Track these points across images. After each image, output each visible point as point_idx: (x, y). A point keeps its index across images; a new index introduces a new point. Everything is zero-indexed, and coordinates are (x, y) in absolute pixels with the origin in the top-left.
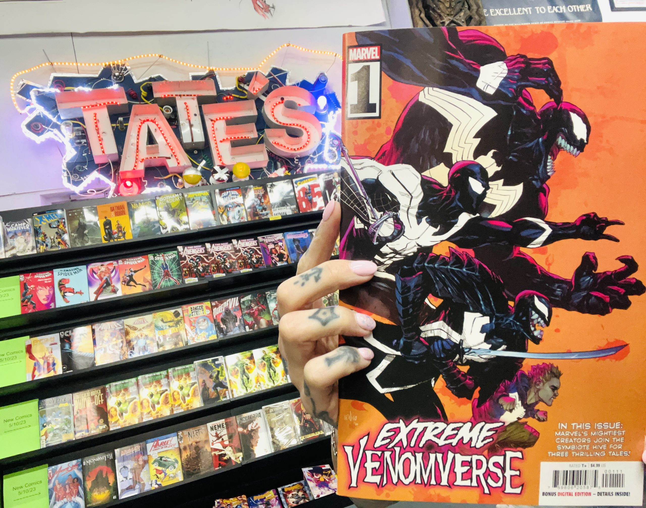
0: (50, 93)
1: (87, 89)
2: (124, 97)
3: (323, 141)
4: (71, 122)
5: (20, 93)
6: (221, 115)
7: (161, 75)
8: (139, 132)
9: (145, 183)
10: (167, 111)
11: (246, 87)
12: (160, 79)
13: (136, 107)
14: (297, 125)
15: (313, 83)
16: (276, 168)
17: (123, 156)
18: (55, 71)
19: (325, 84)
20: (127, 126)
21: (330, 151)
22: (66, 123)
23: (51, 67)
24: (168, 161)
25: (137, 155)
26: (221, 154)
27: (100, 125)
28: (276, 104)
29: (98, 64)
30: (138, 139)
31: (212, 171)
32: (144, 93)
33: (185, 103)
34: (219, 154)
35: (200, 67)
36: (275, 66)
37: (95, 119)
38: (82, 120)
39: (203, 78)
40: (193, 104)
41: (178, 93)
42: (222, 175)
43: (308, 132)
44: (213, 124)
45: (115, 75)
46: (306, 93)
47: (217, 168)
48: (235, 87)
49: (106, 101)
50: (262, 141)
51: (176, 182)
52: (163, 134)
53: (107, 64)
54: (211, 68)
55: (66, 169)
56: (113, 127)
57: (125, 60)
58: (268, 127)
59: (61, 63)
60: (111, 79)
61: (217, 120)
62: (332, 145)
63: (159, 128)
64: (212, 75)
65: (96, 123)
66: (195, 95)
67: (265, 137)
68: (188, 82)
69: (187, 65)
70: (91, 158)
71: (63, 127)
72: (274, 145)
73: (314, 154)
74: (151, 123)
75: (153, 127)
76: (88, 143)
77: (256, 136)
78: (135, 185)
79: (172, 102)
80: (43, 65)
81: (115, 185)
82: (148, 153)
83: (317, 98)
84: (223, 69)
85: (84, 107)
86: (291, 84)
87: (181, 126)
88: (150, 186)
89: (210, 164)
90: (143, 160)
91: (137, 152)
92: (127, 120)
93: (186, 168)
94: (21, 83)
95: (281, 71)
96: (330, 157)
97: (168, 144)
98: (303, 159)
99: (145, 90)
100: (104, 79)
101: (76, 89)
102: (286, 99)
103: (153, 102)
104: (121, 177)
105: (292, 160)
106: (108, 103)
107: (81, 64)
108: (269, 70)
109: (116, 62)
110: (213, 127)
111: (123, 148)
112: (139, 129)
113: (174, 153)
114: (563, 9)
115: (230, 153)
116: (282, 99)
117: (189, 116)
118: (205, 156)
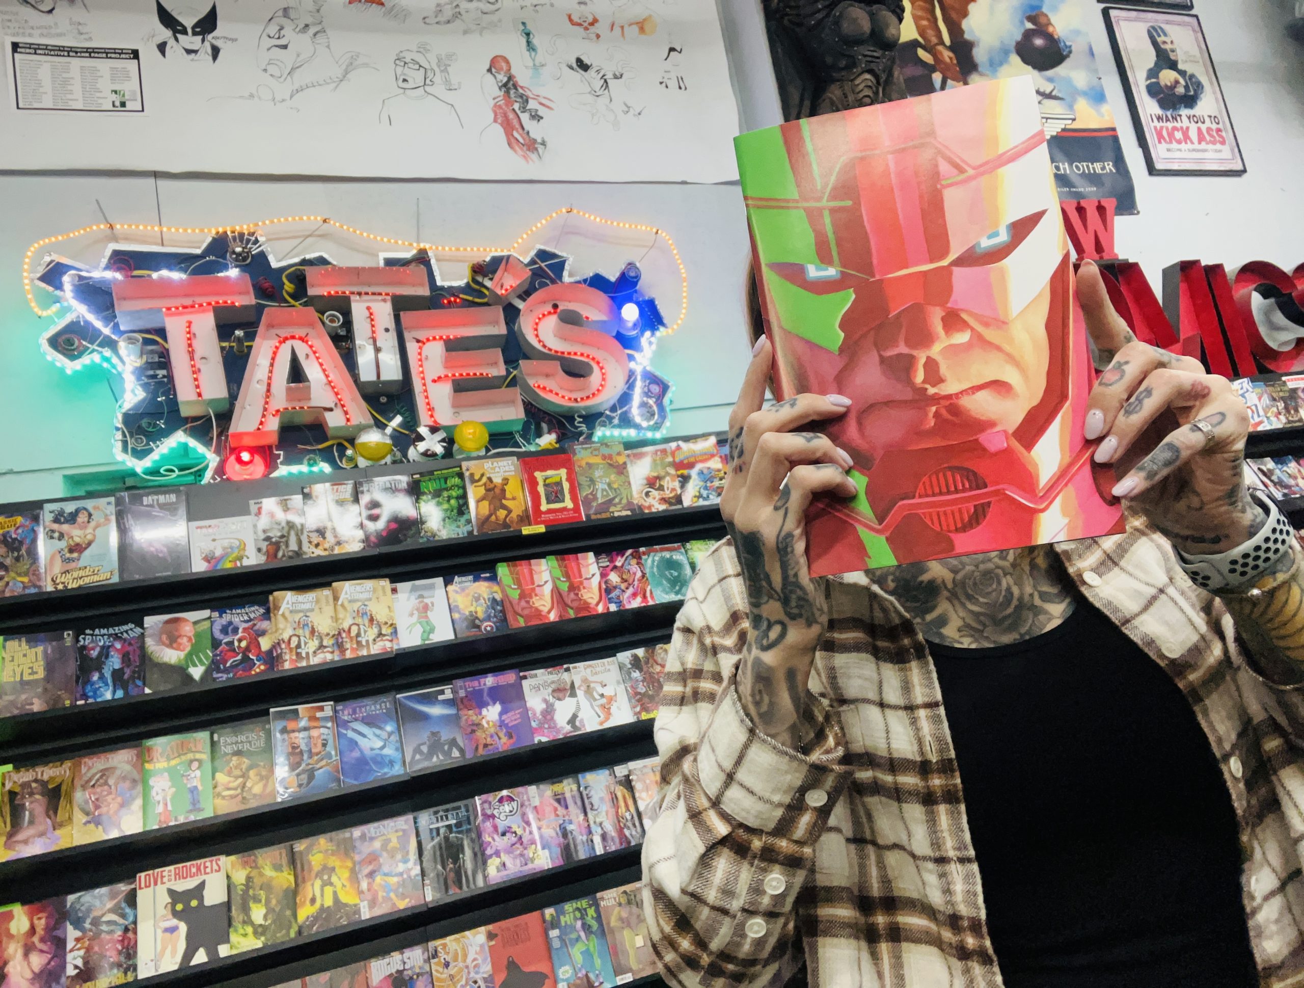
0: (103, 281)
1: (176, 276)
2: (248, 293)
3: (631, 386)
4: (139, 336)
5: (44, 278)
6: (437, 333)
7: (326, 256)
8: (273, 359)
9: (279, 456)
10: (332, 321)
11: (488, 283)
12: (322, 261)
13: (272, 311)
14: (582, 355)
15: (613, 279)
16: (539, 434)
17: (238, 404)
18: (115, 239)
19: (636, 284)
20: (250, 347)
21: (643, 405)
22: (129, 338)
23: (109, 232)
24: (328, 415)
25: (267, 403)
26: (434, 404)
27: (195, 343)
28: (544, 315)
29: (202, 230)
30: (271, 372)
31: (413, 436)
32: (289, 287)
33: (368, 308)
34: (428, 404)
35: (400, 242)
36: (542, 247)
37: (189, 333)
38: (162, 332)
39: (405, 263)
40: (384, 311)
41: (355, 289)
42: (433, 444)
43: (602, 368)
44: (420, 348)
45: (234, 252)
46: (602, 299)
47: (423, 430)
48: (465, 281)
49: (213, 300)
50: (513, 383)
51: (342, 454)
52: (321, 365)
53: (221, 230)
54: (422, 246)
55: (120, 425)
56: (222, 348)
57: (256, 225)
58: (526, 357)
59: (130, 226)
60: (225, 258)
61: (428, 340)
62: (648, 394)
63: (315, 352)
64: (422, 259)
65: (189, 339)
66: (387, 294)
67: (519, 375)
68: (377, 269)
69: (375, 238)
70: (173, 404)
71: (122, 345)
72: (537, 390)
73: (613, 409)
74: (300, 342)
75: (302, 350)
76: (170, 378)
77: (504, 373)
78: (257, 459)
79: (343, 306)
80: (95, 228)
81: (218, 459)
82: (289, 398)
83: (620, 308)
84: (444, 249)
85: (169, 309)
86: (572, 280)
87: (358, 351)
88: (288, 461)
89: (411, 422)
90: (278, 411)
91: (268, 397)
92: (251, 336)
93: (362, 428)
94: (48, 259)
95: (554, 256)
96: (642, 415)
97: (330, 382)
98: (592, 418)
99: (290, 281)
100: (212, 258)
101: (155, 275)
102: (561, 308)
103: (305, 304)
104: (232, 443)
105: (571, 419)
106: (217, 303)
107: (169, 229)
108: (533, 253)
109: (238, 228)
110: (420, 354)
111: (239, 388)
112: (275, 353)
113: (340, 400)
114: (1065, 167)
115: (451, 403)
116: (555, 306)
117: (374, 332)
118: (402, 408)
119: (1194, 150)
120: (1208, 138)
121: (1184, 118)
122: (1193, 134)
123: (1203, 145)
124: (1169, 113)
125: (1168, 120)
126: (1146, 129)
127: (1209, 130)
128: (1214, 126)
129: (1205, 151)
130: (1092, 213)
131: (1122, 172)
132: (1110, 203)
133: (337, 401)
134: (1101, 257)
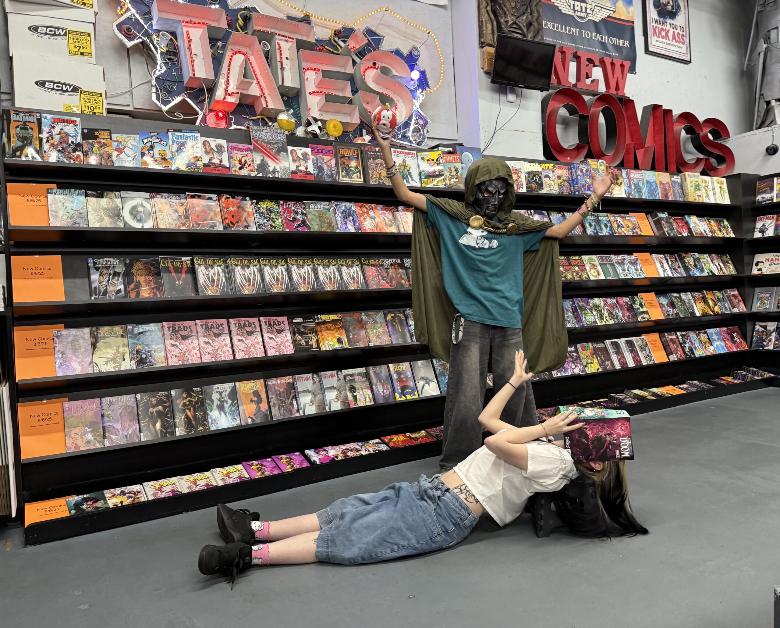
2: (224, 21)
3: (410, 117)
7: (257, 8)
8: (230, 62)
9: (232, 118)
10: (265, 47)
12: (255, 10)
13: (233, 36)
15: (405, 55)
19: (417, 60)
25: (227, 87)
27: (192, 45)
28: (368, 68)
30: (229, 70)
32: (240, 22)
33: (279, 44)
36: (368, 26)
37: (188, 38)
38: (175, 35)
39: (299, 20)
40: (286, 47)
42: (316, 128)
44: (304, 73)
48: (329, 37)
49: (200, 21)
52: (254, 71)
54: (306, 12)
55: (155, 84)
58: (363, 89)
61: (308, 69)
62: (418, 124)
63: (251, 63)
64: (307, 21)
65: (189, 42)
66: (293, 38)
68: (282, 20)
70: (181, 78)
71: (155, 38)
73: (399, 129)
74: (243, 56)
76: (179, 62)
77: (350, 96)
79: (270, 39)
81: (203, 114)
82: (238, 88)
84: (318, 18)
85: (183, 22)
86: (384, 50)
88: (236, 122)
89: (299, 115)
90: (233, 93)
91: (227, 84)
92: (224, 47)
93: (279, 111)
97: (259, 82)
99: (242, 19)
102: (378, 65)
103: (249, 34)
108: (364, 29)
112: (231, 59)
113: (264, 94)
114: (605, 39)
115: (319, 108)
116: (375, 64)
117: (281, 58)
118: (294, 105)
119: (669, 44)
120: (677, 39)
121: (668, 24)
122: (670, 35)
123: (674, 42)
124: (661, 19)
125: (660, 24)
126: (648, 26)
127: (678, 34)
128: (681, 33)
129: (674, 46)
130: (618, 67)
131: (633, 48)
132: (627, 64)
133: (262, 94)
134: (617, 93)
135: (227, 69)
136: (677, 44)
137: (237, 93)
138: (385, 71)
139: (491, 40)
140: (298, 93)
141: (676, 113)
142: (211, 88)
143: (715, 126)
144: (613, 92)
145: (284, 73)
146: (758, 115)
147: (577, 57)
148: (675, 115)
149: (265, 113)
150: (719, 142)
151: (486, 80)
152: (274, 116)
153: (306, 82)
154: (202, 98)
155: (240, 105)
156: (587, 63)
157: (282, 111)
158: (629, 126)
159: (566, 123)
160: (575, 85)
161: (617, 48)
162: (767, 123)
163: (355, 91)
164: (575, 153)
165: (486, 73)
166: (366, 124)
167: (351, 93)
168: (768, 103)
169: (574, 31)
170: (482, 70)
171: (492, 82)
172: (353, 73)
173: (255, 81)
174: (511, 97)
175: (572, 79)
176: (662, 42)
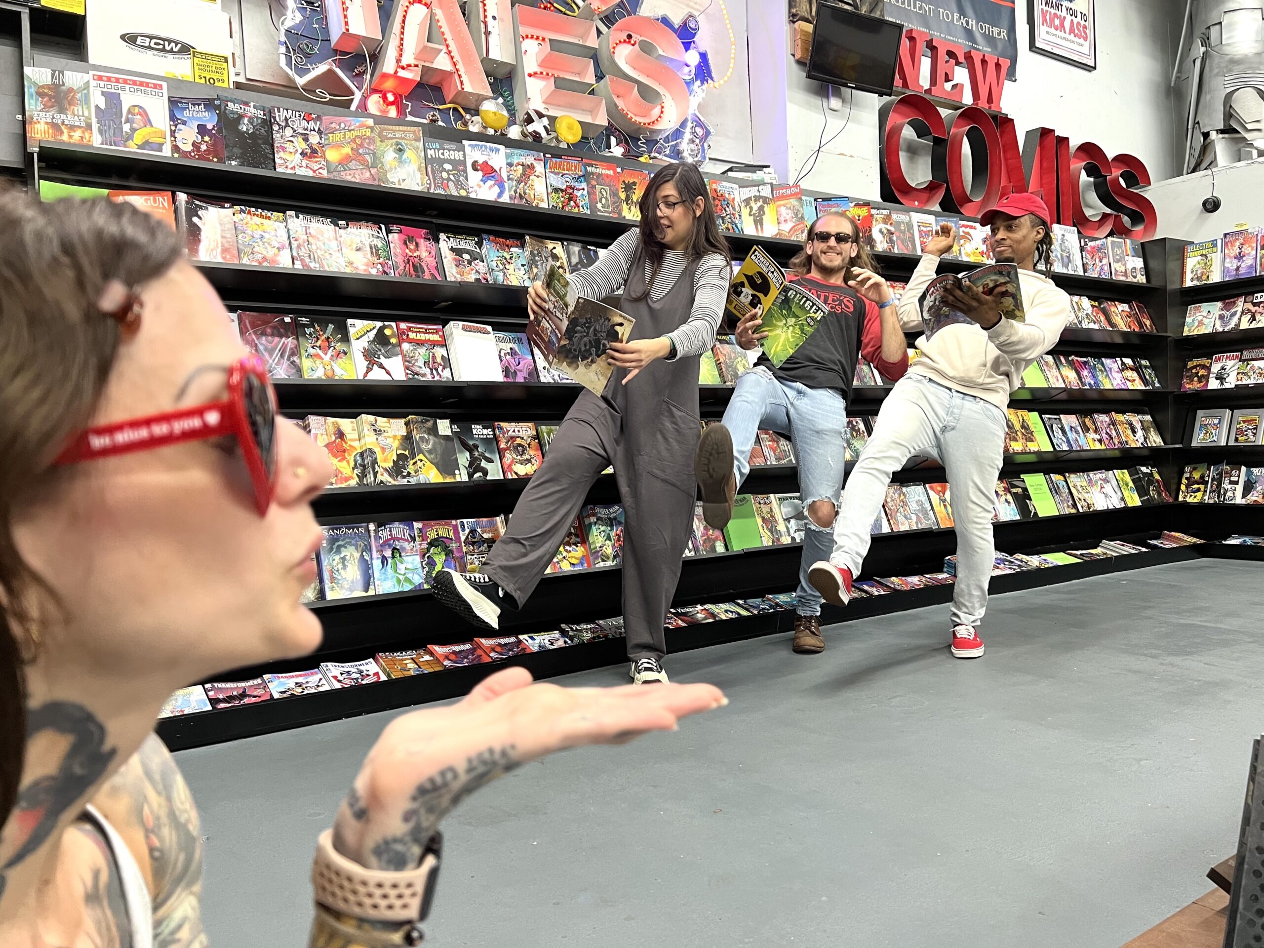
3: (683, 124)
8: (405, 16)
9: (408, 106)
15: (676, 25)
19: (694, 35)
28: (620, 42)
30: (403, 28)
42: (540, 127)
47: (532, 113)
51: (457, 119)
55: (284, 40)
58: (612, 73)
61: (527, 37)
63: (438, 21)
70: (326, 34)
73: (666, 140)
76: (323, 9)
77: (592, 82)
81: (360, 94)
86: (648, 15)
88: (414, 113)
89: (512, 106)
93: (484, 98)
96: (690, 151)
97: (450, 52)
105: (634, 139)
113: (457, 70)
114: (973, 23)
115: (544, 98)
116: (629, 37)
117: (485, 17)
118: (505, 92)
119: (1064, 39)
120: (1076, 31)
121: (1064, 8)
122: (1067, 24)
123: (1072, 37)
125: (1052, 7)
126: (1035, 7)
127: (1078, 23)
129: (1072, 42)
130: (991, 67)
131: (1012, 41)
132: (1005, 63)
133: (454, 70)
134: (990, 108)
135: (399, 27)
136: (1076, 39)
137: (416, 66)
138: (647, 48)
139: (806, 10)
140: (510, 73)
141: (1075, 143)
142: (374, 54)
143: (1129, 167)
144: (983, 105)
145: (490, 39)
146: (1190, 154)
147: (932, 48)
148: (1073, 147)
149: (459, 100)
150: (1135, 191)
151: (799, 74)
152: (473, 106)
153: (524, 57)
154: (360, 69)
155: (420, 85)
156: (947, 58)
157: (487, 98)
158: (1006, 159)
159: (913, 150)
160: (928, 91)
161: (990, 40)
162: (1204, 165)
163: (600, 77)
164: (925, 195)
165: (799, 62)
166: (615, 129)
167: (594, 79)
168: (1206, 135)
169: (927, 9)
170: (792, 57)
171: (808, 77)
172: (597, 47)
173: (445, 50)
174: (835, 103)
175: (924, 81)
176: (1056, 35)
